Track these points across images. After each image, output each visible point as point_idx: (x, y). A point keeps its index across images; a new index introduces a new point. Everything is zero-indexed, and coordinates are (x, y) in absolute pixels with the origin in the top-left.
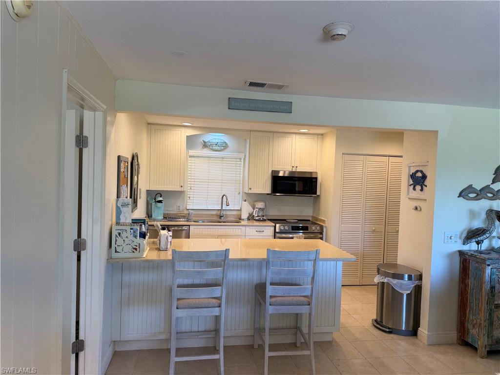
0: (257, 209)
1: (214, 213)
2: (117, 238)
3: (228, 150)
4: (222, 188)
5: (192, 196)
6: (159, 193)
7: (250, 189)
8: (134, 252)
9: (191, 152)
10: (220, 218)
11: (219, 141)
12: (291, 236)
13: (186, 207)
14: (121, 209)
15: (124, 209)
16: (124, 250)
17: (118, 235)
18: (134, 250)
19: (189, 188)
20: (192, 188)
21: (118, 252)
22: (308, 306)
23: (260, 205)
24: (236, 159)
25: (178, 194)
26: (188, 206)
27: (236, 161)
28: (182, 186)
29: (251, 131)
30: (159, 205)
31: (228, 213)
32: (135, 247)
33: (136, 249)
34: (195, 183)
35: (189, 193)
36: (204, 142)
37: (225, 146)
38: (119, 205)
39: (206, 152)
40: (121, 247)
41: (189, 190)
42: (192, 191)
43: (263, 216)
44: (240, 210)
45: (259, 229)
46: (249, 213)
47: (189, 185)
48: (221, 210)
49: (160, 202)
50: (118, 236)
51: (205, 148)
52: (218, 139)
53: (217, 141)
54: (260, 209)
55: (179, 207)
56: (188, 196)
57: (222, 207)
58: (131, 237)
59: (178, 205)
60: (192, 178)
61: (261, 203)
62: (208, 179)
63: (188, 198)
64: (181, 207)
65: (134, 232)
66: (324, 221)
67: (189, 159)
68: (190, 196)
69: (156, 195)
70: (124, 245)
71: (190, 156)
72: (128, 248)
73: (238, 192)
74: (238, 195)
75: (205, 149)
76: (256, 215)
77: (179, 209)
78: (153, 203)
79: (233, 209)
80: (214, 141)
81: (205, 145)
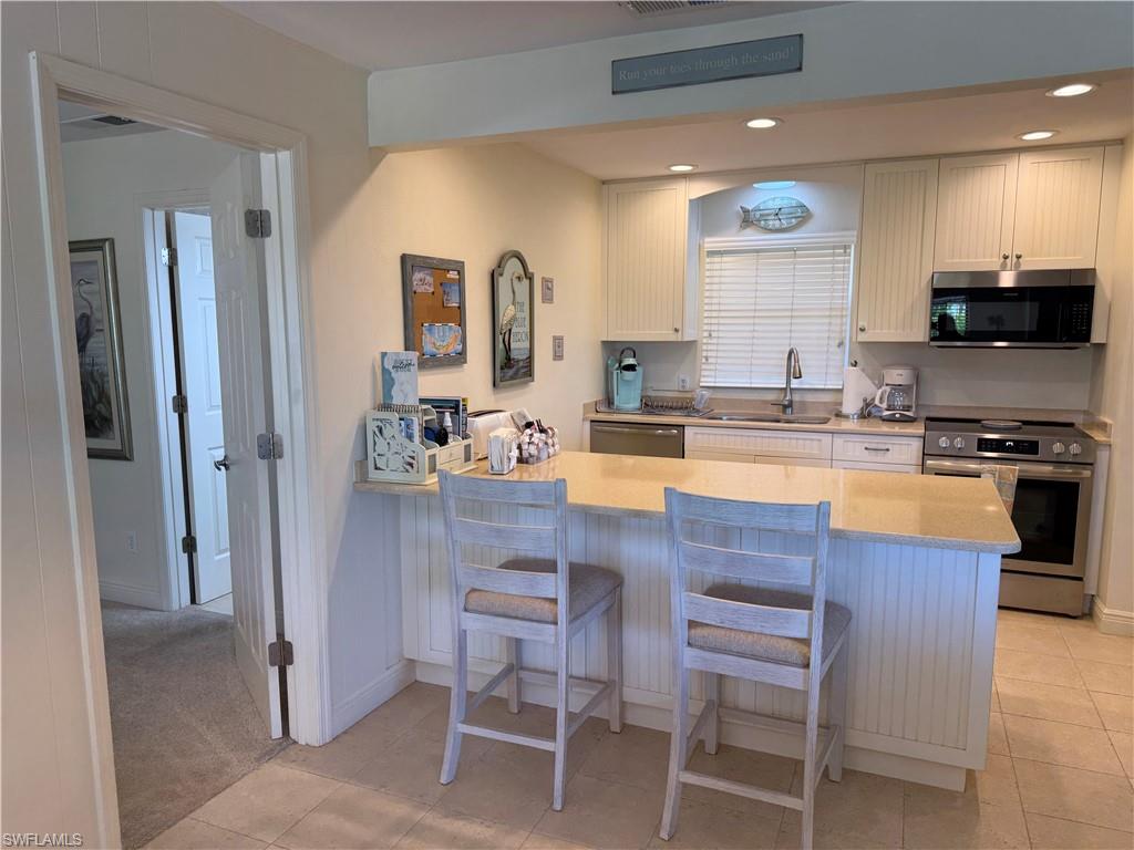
0: (888, 389)
1: (771, 397)
2: (377, 439)
3: (810, 225)
4: (791, 331)
5: (714, 354)
6: (631, 348)
7: (862, 330)
8: (407, 471)
9: (711, 243)
10: (784, 412)
11: (784, 203)
12: (972, 466)
13: (700, 382)
14: (393, 375)
15: (398, 376)
16: (392, 466)
17: (376, 430)
18: (408, 467)
19: (706, 334)
20: (714, 334)
21: (380, 469)
22: (801, 670)
23: (899, 376)
24: (834, 248)
25: (681, 350)
26: (702, 379)
27: (834, 255)
28: (676, 330)
29: (867, 161)
30: (628, 375)
31: (809, 398)
32: (411, 461)
33: (411, 465)
34: (722, 321)
35: (705, 347)
36: (746, 211)
37: (803, 216)
38: (389, 366)
39: (751, 238)
40: (384, 458)
41: (705, 341)
42: (714, 341)
43: (908, 408)
44: (841, 391)
45: (874, 442)
46: (865, 400)
47: (706, 327)
48: (785, 389)
49: (631, 368)
50: (377, 432)
51: (748, 226)
52: (782, 199)
53: (777, 204)
54: (897, 388)
55: (683, 381)
56: (704, 354)
57: (788, 382)
58: (401, 438)
59: (682, 377)
60: (714, 307)
61: (900, 372)
62: (755, 310)
63: (704, 360)
64: (688, 380)
65: (408, 426)
66: (1103, 427)
67: (708, 260)
68: (709, 354)
69: (622, 353)
70: (389, 455)
71: (711, 253)
72: (397, 462)
73: (837, 342)
74: (837, 349)
75: (749, 231)
76: (884, 406)
77: (683, 387)
78: (615, 373)
79: (822, 387)
80: (771, 205)
81: (748, 220)
